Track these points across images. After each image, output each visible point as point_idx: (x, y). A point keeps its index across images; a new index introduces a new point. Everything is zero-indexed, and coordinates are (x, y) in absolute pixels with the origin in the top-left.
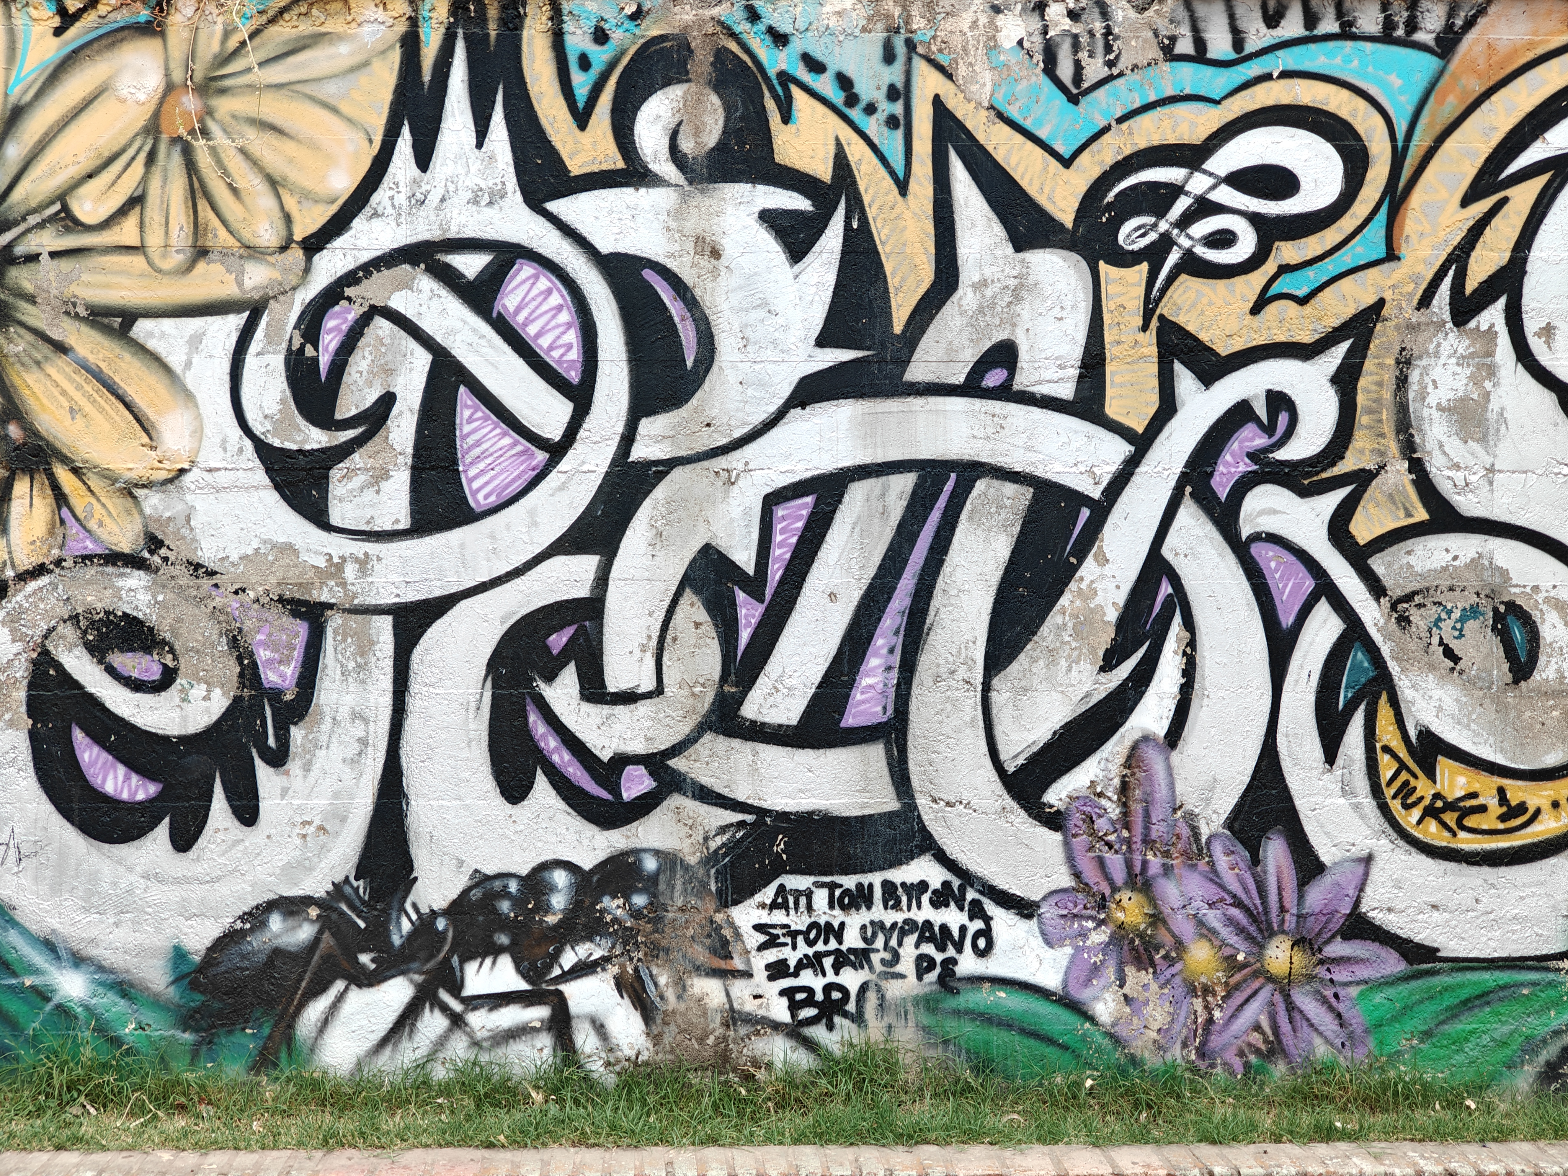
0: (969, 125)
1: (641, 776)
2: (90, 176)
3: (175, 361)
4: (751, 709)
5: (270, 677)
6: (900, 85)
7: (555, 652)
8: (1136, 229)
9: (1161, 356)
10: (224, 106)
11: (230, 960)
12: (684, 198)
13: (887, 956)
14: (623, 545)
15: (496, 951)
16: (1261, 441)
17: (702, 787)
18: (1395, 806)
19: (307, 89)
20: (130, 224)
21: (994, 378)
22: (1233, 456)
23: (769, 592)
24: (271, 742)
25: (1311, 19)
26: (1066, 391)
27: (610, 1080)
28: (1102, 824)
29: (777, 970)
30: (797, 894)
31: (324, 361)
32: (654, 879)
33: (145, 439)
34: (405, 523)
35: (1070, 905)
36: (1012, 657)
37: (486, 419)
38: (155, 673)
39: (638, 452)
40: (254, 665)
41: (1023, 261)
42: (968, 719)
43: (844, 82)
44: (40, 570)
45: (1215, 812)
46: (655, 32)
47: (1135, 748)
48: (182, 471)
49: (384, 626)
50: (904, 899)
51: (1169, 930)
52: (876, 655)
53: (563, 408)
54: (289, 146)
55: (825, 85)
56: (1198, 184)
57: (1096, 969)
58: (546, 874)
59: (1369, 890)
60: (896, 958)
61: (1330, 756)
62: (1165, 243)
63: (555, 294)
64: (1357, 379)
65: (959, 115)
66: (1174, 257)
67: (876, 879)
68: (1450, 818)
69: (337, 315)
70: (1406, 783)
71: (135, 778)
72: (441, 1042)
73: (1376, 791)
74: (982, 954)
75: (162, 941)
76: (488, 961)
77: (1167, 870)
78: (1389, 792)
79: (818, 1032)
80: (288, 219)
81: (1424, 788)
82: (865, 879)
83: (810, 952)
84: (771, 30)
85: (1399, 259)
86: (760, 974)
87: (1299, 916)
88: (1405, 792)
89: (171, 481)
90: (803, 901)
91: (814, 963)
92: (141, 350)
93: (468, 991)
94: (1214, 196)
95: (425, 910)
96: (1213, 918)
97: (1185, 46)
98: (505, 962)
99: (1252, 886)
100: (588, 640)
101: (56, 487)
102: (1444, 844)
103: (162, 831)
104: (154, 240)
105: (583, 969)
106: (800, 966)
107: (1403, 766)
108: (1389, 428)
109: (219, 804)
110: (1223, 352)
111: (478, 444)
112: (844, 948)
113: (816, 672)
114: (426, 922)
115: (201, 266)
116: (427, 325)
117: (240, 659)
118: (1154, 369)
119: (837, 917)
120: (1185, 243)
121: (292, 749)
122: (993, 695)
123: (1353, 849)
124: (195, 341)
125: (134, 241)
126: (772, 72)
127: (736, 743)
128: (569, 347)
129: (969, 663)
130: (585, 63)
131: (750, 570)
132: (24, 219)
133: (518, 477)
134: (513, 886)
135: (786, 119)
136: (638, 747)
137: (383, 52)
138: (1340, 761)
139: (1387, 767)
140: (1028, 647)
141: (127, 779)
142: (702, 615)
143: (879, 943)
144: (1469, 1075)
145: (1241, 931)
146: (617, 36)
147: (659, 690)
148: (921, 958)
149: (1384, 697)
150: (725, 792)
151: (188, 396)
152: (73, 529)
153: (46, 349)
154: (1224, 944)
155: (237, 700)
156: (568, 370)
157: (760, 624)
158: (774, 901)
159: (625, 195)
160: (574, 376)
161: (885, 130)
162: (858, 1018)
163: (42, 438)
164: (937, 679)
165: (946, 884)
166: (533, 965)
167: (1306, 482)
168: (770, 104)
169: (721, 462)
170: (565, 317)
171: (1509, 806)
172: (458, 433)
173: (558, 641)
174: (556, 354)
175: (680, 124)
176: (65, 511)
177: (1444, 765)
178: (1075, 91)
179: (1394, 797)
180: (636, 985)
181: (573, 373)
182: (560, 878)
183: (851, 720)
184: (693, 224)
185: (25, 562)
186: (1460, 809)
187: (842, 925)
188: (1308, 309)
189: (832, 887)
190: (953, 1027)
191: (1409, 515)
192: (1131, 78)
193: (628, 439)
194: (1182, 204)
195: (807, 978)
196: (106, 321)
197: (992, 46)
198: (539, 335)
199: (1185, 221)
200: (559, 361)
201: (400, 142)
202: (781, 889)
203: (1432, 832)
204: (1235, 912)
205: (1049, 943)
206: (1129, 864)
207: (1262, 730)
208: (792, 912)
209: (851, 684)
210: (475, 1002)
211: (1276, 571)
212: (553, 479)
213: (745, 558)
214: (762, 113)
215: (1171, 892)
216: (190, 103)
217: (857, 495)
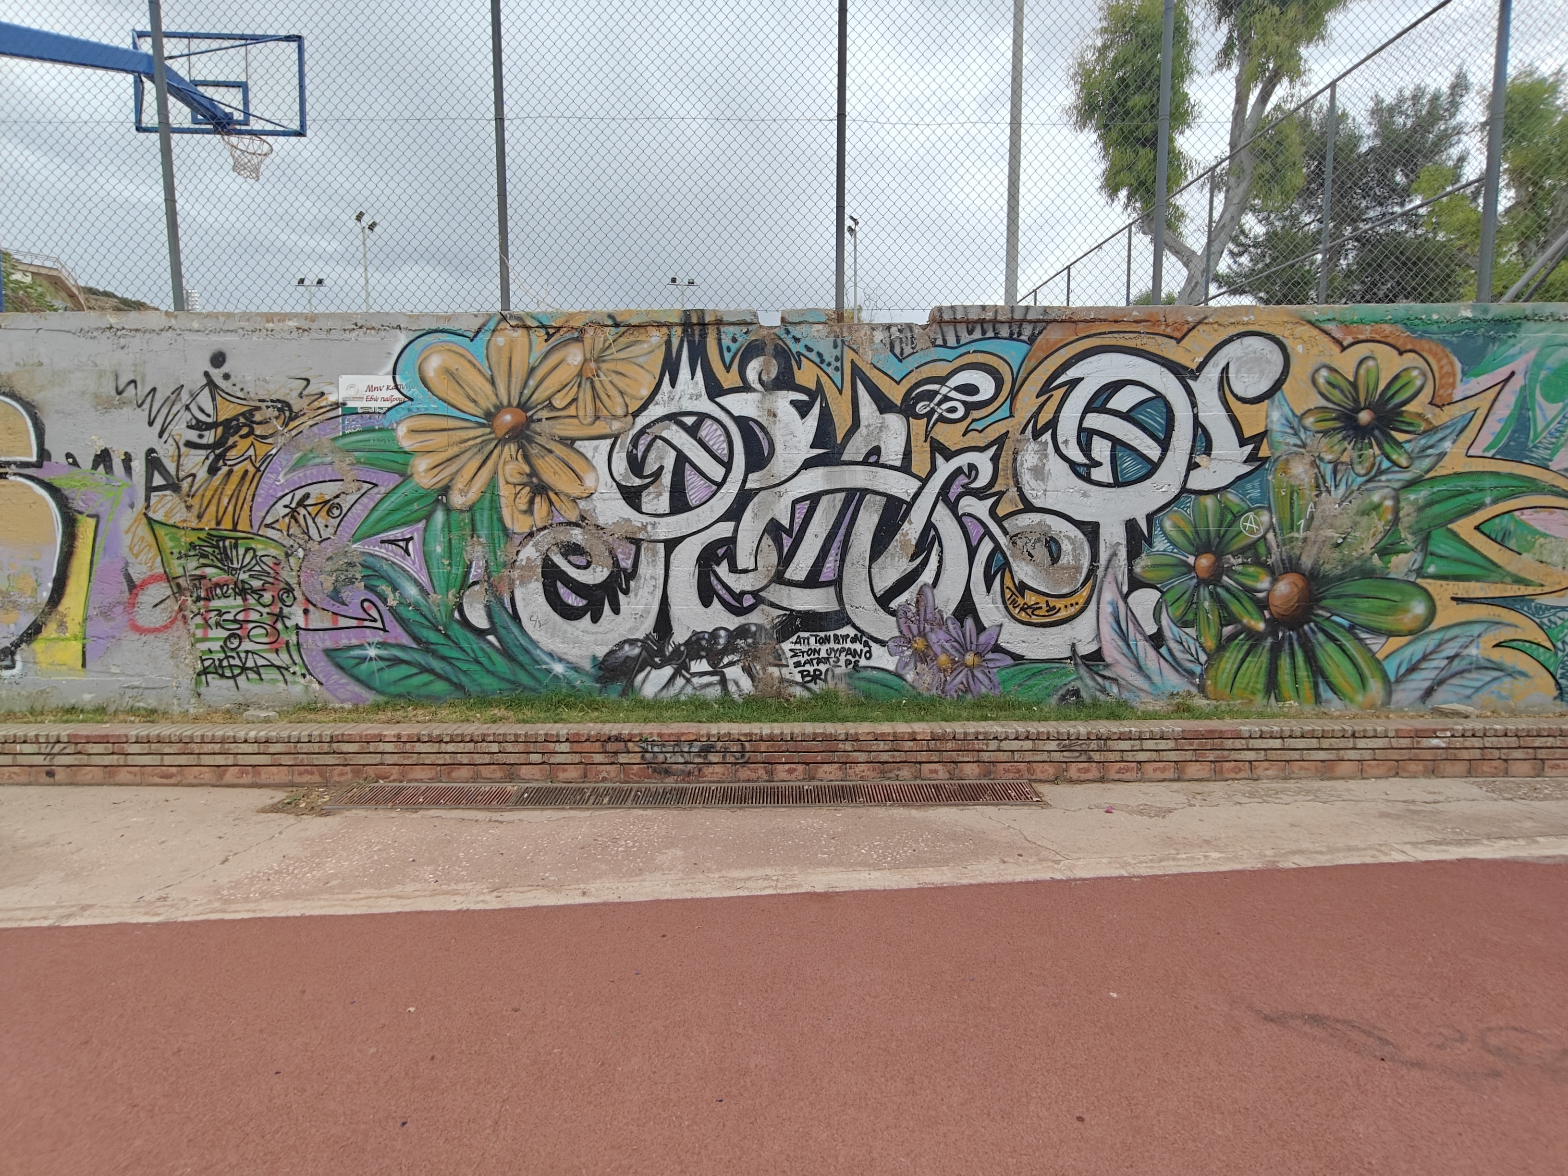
0: (864, 370)
1: (750, 598)
2: (559, 392)
3: (589, 455)
4: (787, 575)
5: (623, 564)
6: (839, 356)
7: (720, 556)
8: (922, 406)
9: (931, 451)
10: (604, 366)
11: (611, 660)
12: (764, 396)
13: (835, 660)
14: (743, 518)
15: (701, 658)
16: (966, 481)
17: (771, 602)
18: (1010, 607)
19: (633, 360)
20: (573, 407)
21: (873, 459)
22: (956, 486)
23: (794, 534)
24: (624, 586)
25: (984, 332)
26: (898, 463)
27: (741, 701)
28: (910, 614)
29: (797, 664)
30: (804, 638)
31: (640, 455)
32: (755, 633)
33: (579, 483)
34: (668, 511)
35: (898, 642)
36: (879, 557)
37: (695, 474)
38: (584, 563)
40: (617, 560)
41: (883, 418)
42: (863, 578)
43: (820, 355)
44: (545, 528)
45: (948, 610)
46: (753, 338)
47: (921, 588)
48: (592, 494)
49: (662, 545)
50: (841, 640)
51: (932, 650)
52: (831, 556)
53: (722, 471)
54: (627, 380)
55: (813, 356)
56: (944, 390)
57: (907, 664)
58: (718, 632)
59: (1001, 636)
60: (838, 660)
61: (988, 591)
62: (933, 411)
63: (719, 430)
64: (999, 459)
65: (860, 366)
66: (936, 416)
67: (832, 633)
68: (1029, 611)
69: (644, 439)
70: (1014, 599)
71: (578, 598)
72: (683, 688)
73: (1004, 602)
74: (868, 659)
75: (589, 653)
76: (699, 661)
77: (932, 630)
78: (1009, 602)
79: (811, 685)
80: (627, 406)
81: (1020, 601)
82: (828, 633)
83: (809, 658)
84: (794, 337)
85: (1014, 417)
86: (792, 666)
87: (977, 645)
88: (1014, 602)
89: (588, 497)
90: (806, 641)
91: (810, 662)
92: (578, 452)
93: (692, 671)
94: (949, 395)
95: (677, 643)
96: (947, 646)
97: (939, 342)
98: (704, 661)
99: (961, 635)
100: (731, 551)
101: (550, 499)
102: (1027, 620)
103: (588, 616)
104: (581, 413)
105: (731, 664)
106: (805, 663)
107: (1013, 593)
108: (1010, 476)
109: (607, 607)
110: (953, 449)
111: (692, 483)
112: (820, 657)
113: (811, 562)
114: (677, 648)
115: (597, 422)
116: (674, 442)
117: (613, 558)
118: (929, 455)
119: (818, 646)
120: (939, 411)
121: (631, 589)
122: (872, 570)
123: (996, 622)
124: (596, 449)
125: (574, 414)
126: (794, 352)
127: (783, 587)
128: (724, 449)
129: (864, 559)
130: (729, 350)
131: (787, 527)
132: (536, 406)
133: (707, 495)
134: (707, 636)
135: (799, 368)
136: (749, 588)
137: (659, 347)
138: (992, 592)
139: (1008, 594)
140: (885, 554)
141: (576, 599)
142: (771, 542)
143: (833, 655)
144: (1035, 698)
145: (957, 650)
146: (740, 339)
147: (756, 569)
148: (847, 660)
149: (1007, 570)
150: (779, 604)
151: (594, 468)
152: (556, 513)
153: (545, 452)
154: (951, 654)
155: (612, 572)
156: (723, 457)
157: (791, 546)
158: (796, 641)
159: (744, 395)
160: (726, 459)
161: (835, 372)
162: (825, 681)
163: (545, 482)
164: (853, 565)
165: (855, 635)
166: (714, 662)
167: (981, 495)
168: (794, 363)
169: (777, 489)
170: (722, 438)
171: (1050, 607)
172: (685, 479)
173: (721, 552)
174: (719, 452)
175: (762, 370)
176: (553, 507)
177: (1027, 593)
178: (901, 358)
179: (1010, 604)
180: (749, 669)
182: (722, 633)
183: (822, 579)
184: (767, 405)
185: (540, 525)
186: (1033, 608)
187: (820, 649)
188: (982, 434)
189: (816, 636)
190: (857, 683)
191: (1017, 506)
192: (920, 353)
193: (745, 481)
194: (938, 398)
195: (808, 667)
196: (565, 442)
197: (872, 341)
198: (713, 445)
199: (939, 404)
200: (720, 454)
201: (665, 378)
202: (799, 637)
203: (1023, 616)
204: (955, 644)
205: (891, 655)
206: (919, 628)
207: (965, 583)
208: (803, 645)
209: (823, 566)
210: (694, 675)
211: (971, 526)
212: (718, 495)
213: (786, 523)
214: (791, 366)
215: (933, 637)
216: (593, 365)
217: (825, 500)
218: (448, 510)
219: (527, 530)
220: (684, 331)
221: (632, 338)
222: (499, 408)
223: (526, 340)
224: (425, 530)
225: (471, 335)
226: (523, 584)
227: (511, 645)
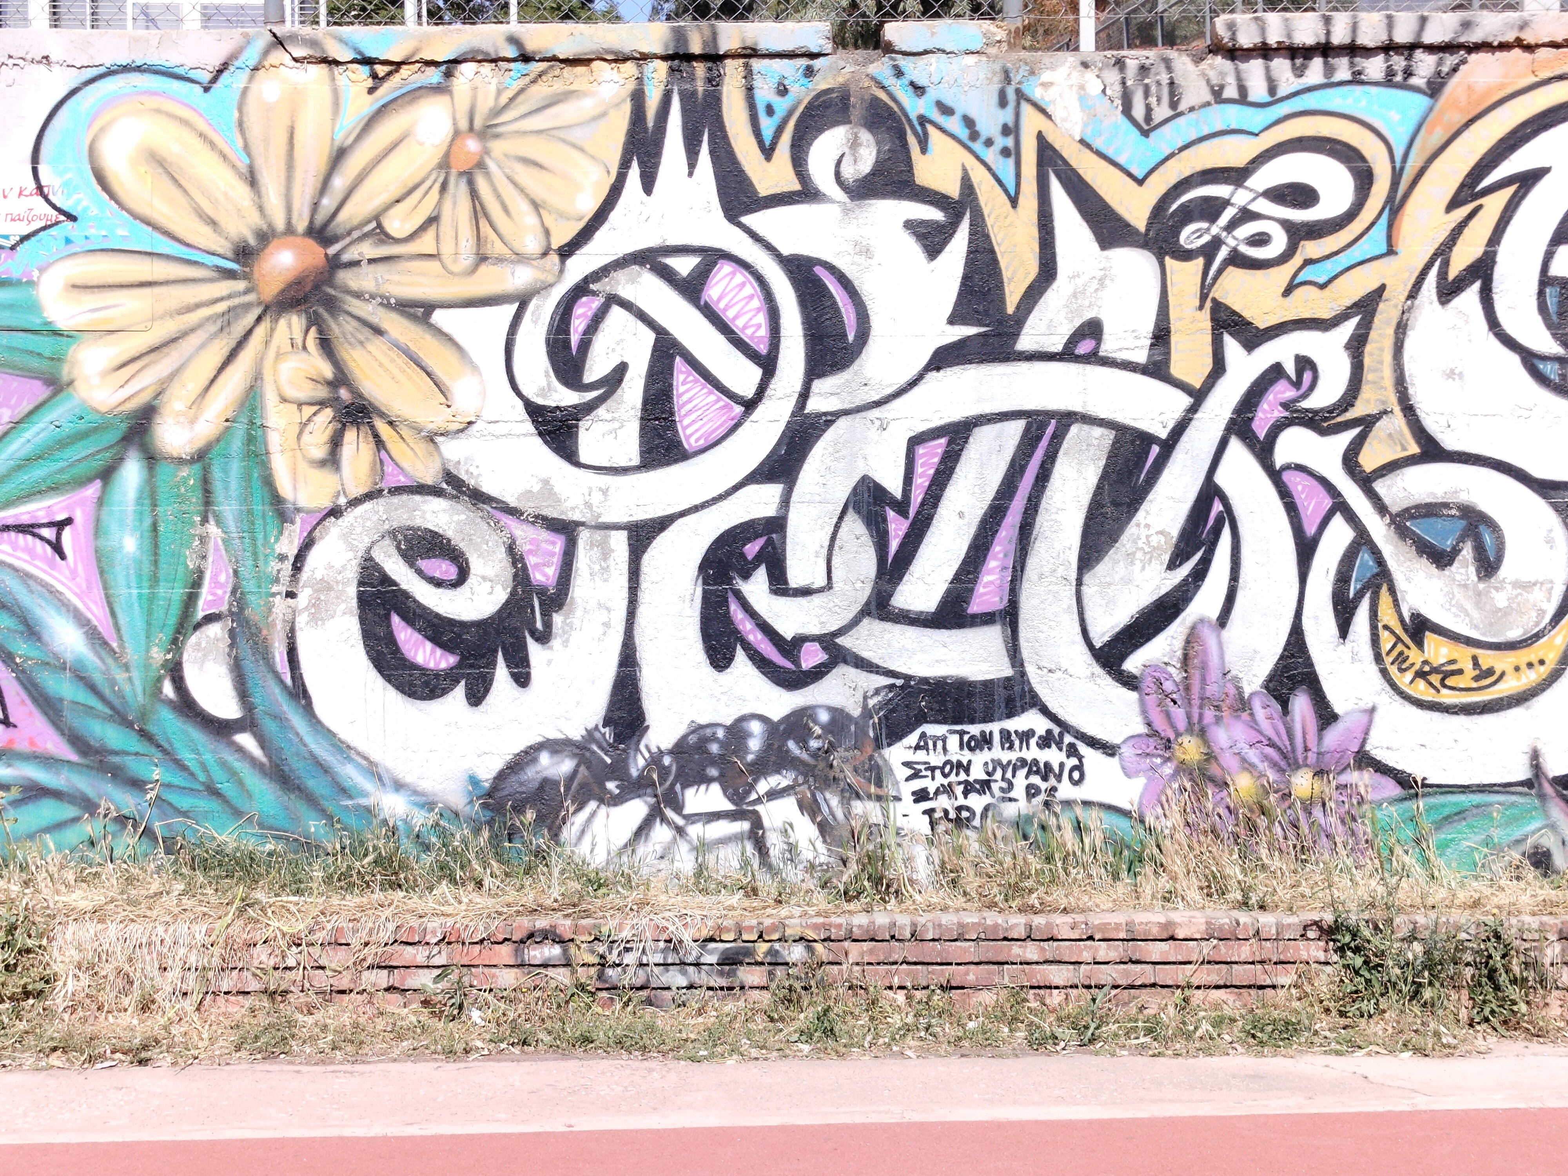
0: (1065, 155)
1: (817, 650)
2: (398, 201)
3: (463, 340)
4: (899, 600)
5: (537, 577)
6: (1011, 124)
7: (750, 558)
8: (1193, 233)
9: (1213, 329)
10: (498, 147)
11: (511, 786)
12: (846, 211)
13: (1004, 785)
14: (800, 476)
15: (709, 780)
16: (1290, 393)
17: (863, 659)
18: (1393, 670)
19: (560, 134)
20: (430, 235)
22: (1269, 405)
23: (912, 512)
24: (539, 625)
25: (1328, 67)
26: (1140, 357)
28: (1168, 686)
29: (921, 796)
30: (935, 739)
31: (575, 338)
32: (826, 728)
33: (443, 400)
34: (636, 461)
35: (1144, 747)
36: (1098, 560)
37: (696, 381)
38: (452, 575)
39: (814, 405)
40: (525, 568)
41: (1107, 258)
42: (1065, 607)
43: (968, 121)
44: (366, 498)
45: (1254, 675)
46: (824, 86)
47: (1193, 628)
48: (470, 423)
49: (624, 538)
50: (1017, 743)
51: (1219, 765)
52: (995, 558)
53: (755, 373)
54: (547, 178)
55: (954, 124)
56: (1242, 197)
57: (1162, 795)
58: (745, 724)
59: (1373, 733)
60: (1011, 785)
61: (1343, 634)
62: (1216, 242)
63: (748, 285)
64: (1364, 345)
65: (1057, 146)
67: (995, 727)
68: (1435, 679)
69: (584, 305)
70: (1401, 653)
71: (439, 652)
72: (669, 847)
73: (1378, 658)
74: (1076, 783)
75: (461, 771)
76: (703, 787)
77: (1218, 720)
78: (1388, 660)
80: (547, 233)
81: (1415, 657)
82: (987, 727)
83: (945, 782)
84: (912, 84)
85: (1396, 253)
86: (908, 799)
87: (1318, 754)
88: (1401, 659)
89: (462, 431)
90: (940, 744)
91: (948, 790)
92: (439, 332)
93: (687, 811)
94: (1251, 207)
95: (654, 750)
96: (1253, 755)
97: (1231, 92)
98: (715, 788)
99: (1283, 731)
100: (774, 548)
101: (376, 436)
102: (1430, 699)
103: (459, 692)
104: (447, 249)
105: (773, 795)
106: (937, 792)
107: (1399, 639)
108: (1389, 383)
109: (502, 673)
110: (1262, 325)
111: (690, 401)
112: (971, 779)
113: (948, 572)
114: (655, 759)
115: (483, 269)
116: (650, 312)
117: (514, 564)
118: (1208, 338)
119: (965, 756)
120: (1231, 242)
121: (554, 630)
122: (1084, 588)
123: (1360, 702)
124: (478, 325)
125: (434, 252)
126: (913, 116)
127: (888, 626)
128: (759, 326)
129: (1065, 565)
130: (770, 111)
131: (898, 493)
132: (349, 233)
133: (721, 425)
134: (720, 734)
135: (924, 150)
136: (813, 629)
137: (618, 105)
138: (1351, 636)
139: (1387, 641)
140: (1111, 552)
141: (433, 652)
142: (861, 529)
143: (998, 775)
145: (1274, 765)
146: (795, 89)
147: (829, 586)
148: (1029, 787)
149: (1385, 588)
150: (880, 663)
151: (474, 368)
152: (389, 468)
153: (367, 332)
154: (1262, 775)
155: (513, 593)
156: (758, 344)
157: (907, 536)
158: (918, 744)
159: (802, 209)
160: (763, 349)
161: (1001, 159)
163: (365, 399)
164: (1041, 576)
165: (1049, 732)
166: (736, 792)
167: (1325, 425)
168: (912, 140)
169: (875, 413)
170: (756, 303)
171: (1481, 670)
172: (675, 392)
173: (752, 549)
174: (749, 332)
175: (843, 156)
176: (383, 452)
178: (1146, 127)
179: (1392, 663)
180: (814, 806)
181: (762, 346)
182: (755, 727)
183: (975, 607)
184: (851, 232)
185: (354, 491)
186: (1443, 672)
187: (970, 762)
188: (1326, 291)
189: (962, 733)
191: (1404, 449)
192: (1189, 117)
193: (804, 395)
194: (1229, 213)
195: (943, 802)
196: (412, 310)
197: (1082, 93)
198: (736, 317)
199: (1231, 226)
200: (752, 337)
201: (631, 171)
202: (923, 735)
203: (1422, 690)
204: (1270, 751)
205: (1128, 775)
206: (1189, 716)
207: (1292, 614)
208: (931, 752)
209: (975, 581)
210: (694, 818)
211: (1302, 492)
212: (747, 426)
213: (894, 486)
214: (905, 145)
215: (1221, 736)
216: (472, 145)
217: (982, 438)
218: (151, 458)
219: (326, 503)
220: (672, 69)
221: (558, 86)
222: (265, 237)
223: (325, 91)
224: (101, 502)
225: (205, 77)
226: (317, 619)
227: (288, 754)
